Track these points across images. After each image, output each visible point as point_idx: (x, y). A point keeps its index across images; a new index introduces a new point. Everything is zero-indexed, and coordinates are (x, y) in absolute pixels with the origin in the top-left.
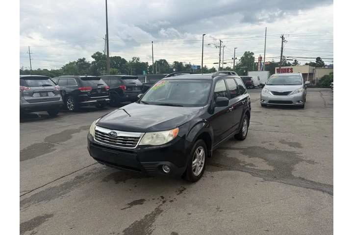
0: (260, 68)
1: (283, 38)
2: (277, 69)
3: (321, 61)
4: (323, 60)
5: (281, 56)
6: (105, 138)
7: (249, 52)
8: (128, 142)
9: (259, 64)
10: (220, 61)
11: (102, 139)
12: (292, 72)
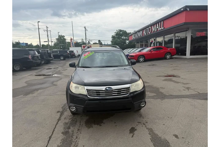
0: (72, 45)
1: (85, 28)
2: (83, 46)
3: (101, 42)
4: (101, 41)
5: (86, 39)
6: (101, 93)
7: (62, 35)
8: (122, 92)
9: (71, 43)
10: (48, 40)
11: (97, 94)
12: (91, 47)
